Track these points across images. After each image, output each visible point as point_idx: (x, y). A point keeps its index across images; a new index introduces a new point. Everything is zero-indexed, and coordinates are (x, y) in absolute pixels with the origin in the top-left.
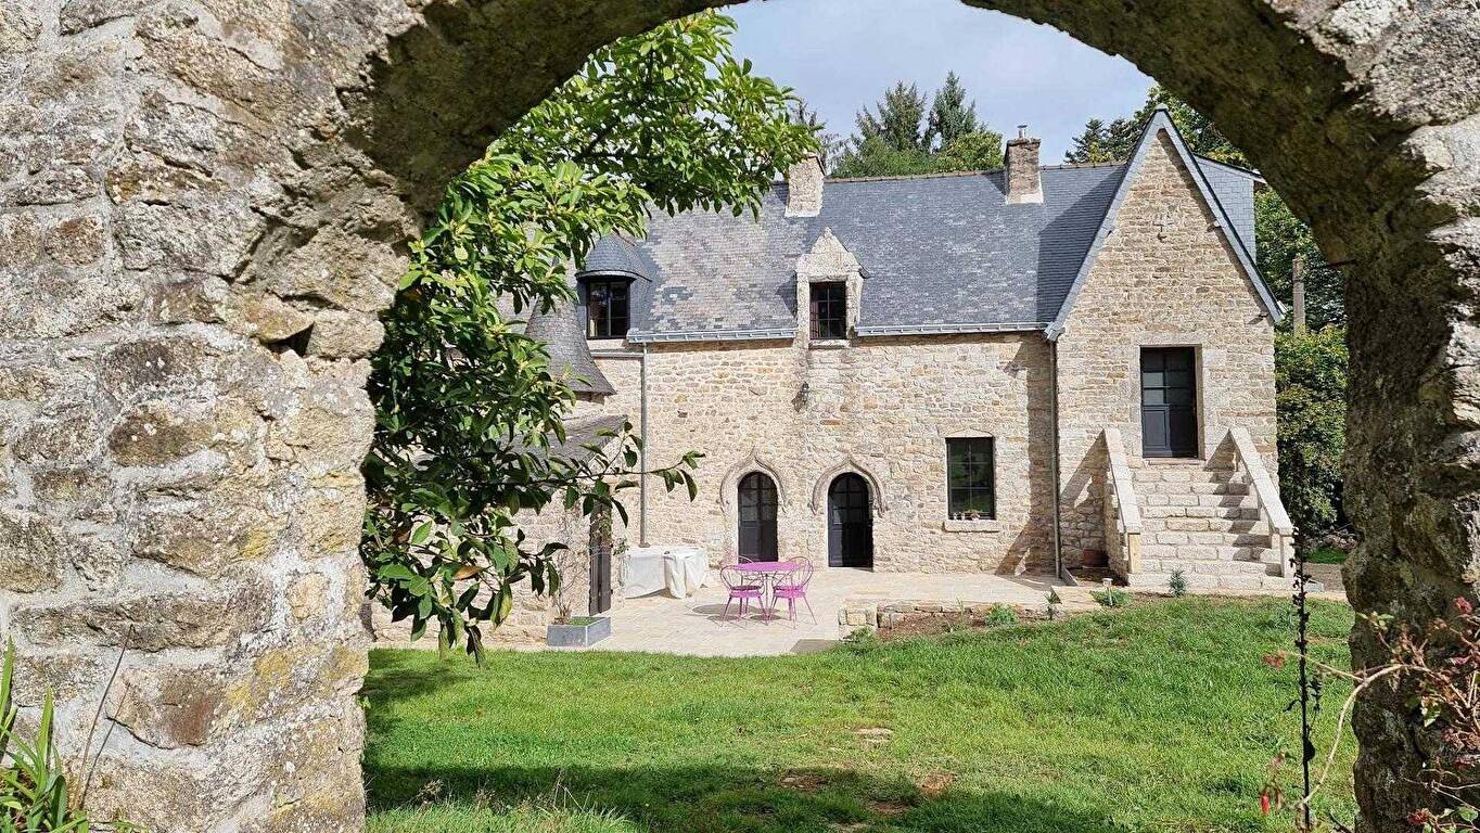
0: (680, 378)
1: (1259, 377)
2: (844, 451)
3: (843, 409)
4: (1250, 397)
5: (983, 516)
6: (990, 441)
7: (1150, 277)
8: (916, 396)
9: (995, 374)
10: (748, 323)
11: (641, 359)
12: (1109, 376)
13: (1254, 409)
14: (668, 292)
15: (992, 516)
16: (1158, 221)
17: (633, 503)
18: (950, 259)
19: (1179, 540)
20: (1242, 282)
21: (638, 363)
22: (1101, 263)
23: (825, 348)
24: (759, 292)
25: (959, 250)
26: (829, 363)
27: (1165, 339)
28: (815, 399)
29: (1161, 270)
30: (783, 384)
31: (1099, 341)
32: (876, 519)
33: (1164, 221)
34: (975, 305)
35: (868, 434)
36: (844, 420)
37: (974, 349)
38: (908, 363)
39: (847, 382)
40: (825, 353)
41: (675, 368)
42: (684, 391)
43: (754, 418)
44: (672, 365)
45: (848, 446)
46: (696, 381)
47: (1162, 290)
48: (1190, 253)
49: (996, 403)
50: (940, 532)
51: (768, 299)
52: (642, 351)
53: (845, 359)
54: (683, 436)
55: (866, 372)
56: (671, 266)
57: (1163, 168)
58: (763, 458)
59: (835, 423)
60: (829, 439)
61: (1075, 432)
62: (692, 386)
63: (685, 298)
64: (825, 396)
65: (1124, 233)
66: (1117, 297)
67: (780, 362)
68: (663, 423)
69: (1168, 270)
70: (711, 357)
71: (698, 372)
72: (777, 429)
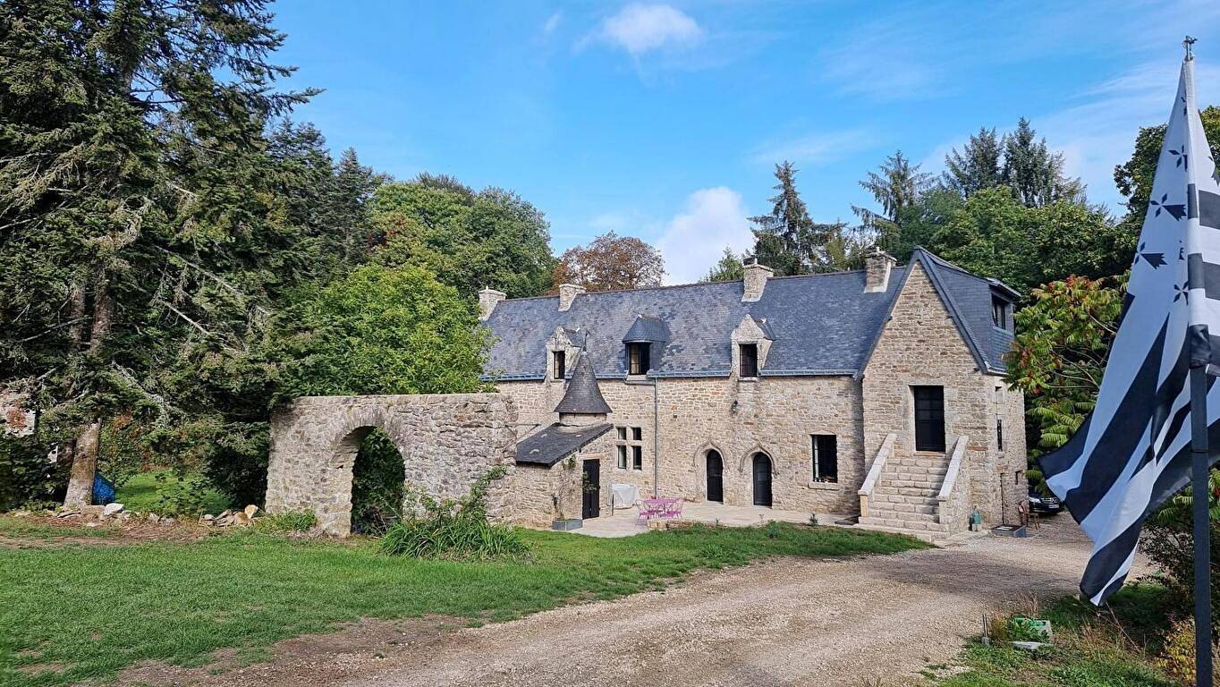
0: (674, 396)
1: (976, 406)
2: (756, 440)
3: (756, 416)
4: (972, 417)
5: (831, 481)
6: (834, 437)
7: (914, 345)
8: (793, 410)
9: (835, 399)
10: (706, 367)
11: (655, 386)
12: (892, 403)
13: (974, 425)
14: (672, 348)
15: (836, 481)
16: (918, 313)
17: (652, 463)
18: (822, 328)
19: (900, 500)
20: (966, 349)
21: (653, 388)
22: (886, 337)
23: (746, 381)
24: (717, 349)
25: (828, 322)
26: (747, 391)
27: (922, 382)
28: (741, 410)
29: (920, 341)
30: (725, 401)
31: (886, 382)
32: (773, 479)
33: (921, 313)
34: (826, 357)
35: (768, 431)
36: (755, 422)
37: (824, 383)
38: (789, 391)
39: (757, 402)
40: (746, 384)
41: (671, 391)
42: (676, 404)
43: (710, 419)
44: (670, 389)
45: (757, 437)
46: (682, 399)
47: (921, 353)
48: (937, 332)
49: (836, 416)
50: (807, 488)
51: (720, 353)
52: (655, 382)
53: (756, 388)
54: (675, 428)
55: (767, 395)
56: (677, 332)
57: (921, 282)
58: (715, 441)
59: (751, 424)
60: (748, 433)
61: (873, 435)
62: (680, 401)
63: (679, 351)
64: (746, 409)
65: (899, 320)
66: (894, 357)
67: (723, 389)
68: (666, 421)
69: (924, 341)
70: (689, 385)
71: (682, 393)
72: (721, 426)
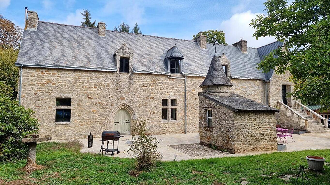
0: (193, 85)
8: (242, 92)
9: (255, 88)
11: (184, 80)
12: (278, 90)
17: (182, 116)
21: (183, 81)
27: (285, 83)
31: (276, 83)
37: (252, 82)
38: (240, 85)
41: (192, 83)
42: (194, 88)
44: (191, 82)
46: (197, 86)
49: (256, 95)
52: (185, 78)
54: (194, 100)
61: (273, 101)
62: (196, 87)
68: (189, 96)
70: (200, 80)
71: (197, 84)
